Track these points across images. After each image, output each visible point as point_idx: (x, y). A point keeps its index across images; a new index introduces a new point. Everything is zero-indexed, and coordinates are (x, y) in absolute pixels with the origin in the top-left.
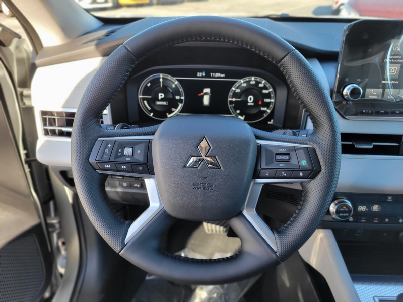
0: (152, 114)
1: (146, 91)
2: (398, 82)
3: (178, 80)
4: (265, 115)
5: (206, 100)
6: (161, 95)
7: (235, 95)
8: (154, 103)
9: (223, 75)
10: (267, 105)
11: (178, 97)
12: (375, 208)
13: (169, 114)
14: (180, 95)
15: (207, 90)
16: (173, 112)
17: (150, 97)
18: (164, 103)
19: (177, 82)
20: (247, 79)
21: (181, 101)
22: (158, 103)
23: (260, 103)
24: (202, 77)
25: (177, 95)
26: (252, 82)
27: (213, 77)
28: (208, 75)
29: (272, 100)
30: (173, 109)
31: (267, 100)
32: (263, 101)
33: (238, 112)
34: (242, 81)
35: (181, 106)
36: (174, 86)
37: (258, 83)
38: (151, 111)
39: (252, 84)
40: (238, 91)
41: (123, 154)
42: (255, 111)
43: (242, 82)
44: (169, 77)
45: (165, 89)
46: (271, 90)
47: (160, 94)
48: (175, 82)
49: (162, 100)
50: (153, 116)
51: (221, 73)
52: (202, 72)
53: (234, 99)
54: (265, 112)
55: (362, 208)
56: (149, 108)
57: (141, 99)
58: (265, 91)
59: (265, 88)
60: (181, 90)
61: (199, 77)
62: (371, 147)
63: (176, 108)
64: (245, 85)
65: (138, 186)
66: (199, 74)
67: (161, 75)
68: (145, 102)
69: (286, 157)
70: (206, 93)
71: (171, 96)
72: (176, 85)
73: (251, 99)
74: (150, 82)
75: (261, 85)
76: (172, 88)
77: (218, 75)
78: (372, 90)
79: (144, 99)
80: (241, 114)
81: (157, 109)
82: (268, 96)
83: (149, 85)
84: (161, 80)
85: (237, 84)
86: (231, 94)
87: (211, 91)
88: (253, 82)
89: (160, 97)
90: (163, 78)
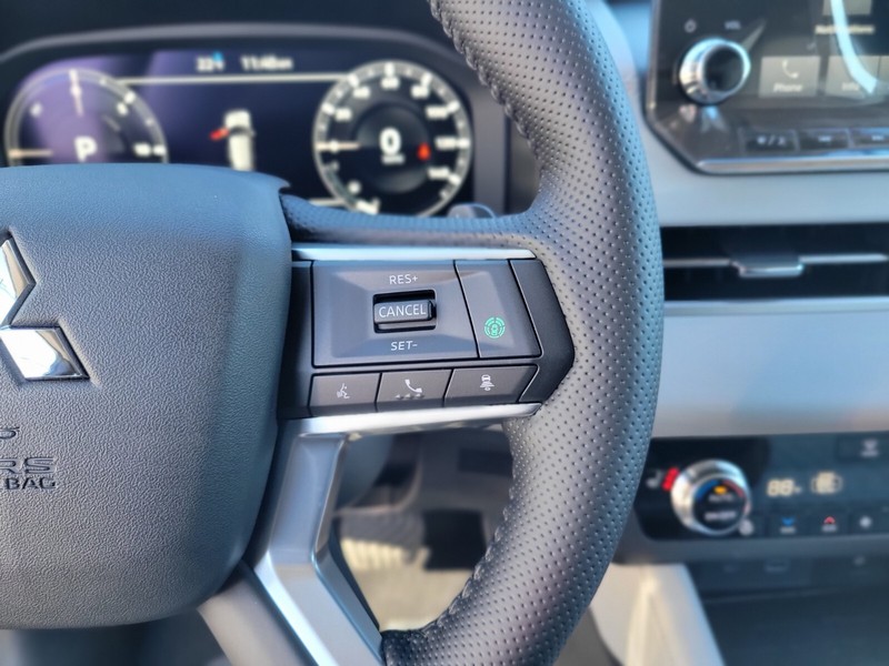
3: (135, 88)
4: (446, 195)
5: (240, 155)
6: (86, 146)
7: (336, 130)
9: (287, 63)
10: (448, 159)
11: (143, 149)
12: (825, 483)
14: (149, 140)
15: (238, 118)
17: (48, 153)
19: (130, 97)
20: (370, 71)
21: (155, 161)
23: (424, 152)
24: (216, 72)
25: (140, 143)
26: (386, 84)
27: (252, 72)
28: (233, 67)
29: (463, 143)
31: (445, 143)
32: (432, 147)
33: (354, 187)
34: (352, 79)
36: (122, 109)
37: (407, 83)
39: (391, 92)
40: (344, 114)
42: (408, 183)
43: (353, 86)
44: (102, 79)
45: (94, 123)
46: (453, 107)
47: (80, 142)
48: (124, 95)
51: (280, 56)
52: (211, 55)
53: (334, 146)
54: (442, 184)
55: (781, 487)
58: (435, 112)
59: (434, 99)
60: (150, 122)
61: (206, 74)
62: (796, 269)
64: (363, 93)
66: (204, 64)
67: (73, 75)
69: (418, 310)
70: (237, 131)
71: (119, 147)
72: (130, 107)
73: (390, 144)
74: (39, 99)
75: (420, 91)
76: (119, 119)
77: (270, 62)
78: (785, 62)
79: (28, 162)
80: (366, 195)
82: (447, 127)
83: (36, 110)
84: (76, 91)
85: (338, 93)
86: (321, 127)
87: (256, 122)
88: (390, 83)
89: (82, 153)
90: (83, 85)
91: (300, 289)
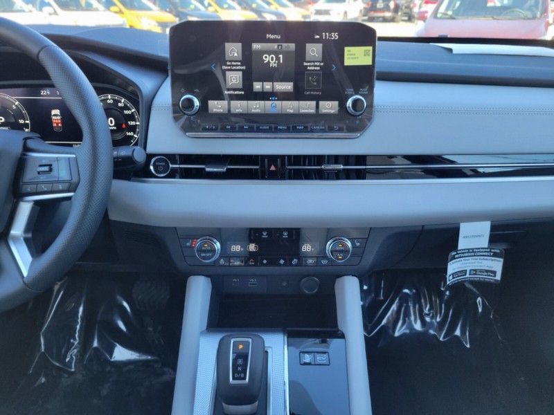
2: (243, 93)
3: (18, 100)
4: (133, 142)
10: (133, 129)
11: (21, 121)
12: (252, 247)
14: (24, 118)
15: (56, 112)
19: (17, 103)
20: (102, 97)
21: (26, 126)
23: (124, 126)
24: (47, 96)
25: (21, 119)
26: (108, 101)
27: (60, 96)
28: (53, 94)
29: (138, 123)
31: (132, 123)
32: (127, 124)
36: (14, 107)
37: (116, 102)
39: (110, 104)
42: (119, 137)
44: (7, 97)
45: (4, 112)
46: (133, 110)
48: (15, 102)
49: (2, 124)
52: (46, 90)
54: (131, 137)
55: (236, 248)
58: (126, 112)
59: (126, 108)
60: (24, 112)
61: (44, 96)
62: (224, 170)
66: (43, 92)
70: (55, 116)
71: (13, 120)
73: (111, 123)
75: (120, 105)
76: (13, 110)
78: (216, 102)
82: (132, 117)
87: (61, 113)
88: (110, 101)
91: (21, 164)
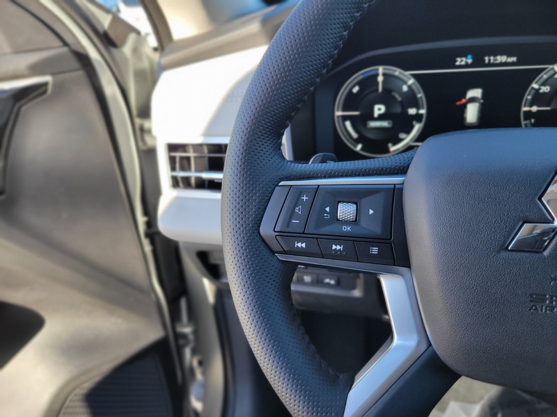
0: (359, 147)
1: (351, 102)
3: (414, 76)
5: (472, 114)
6: (380, 109)
7: (538, 98)
8: (365, 124)
9: (514, 59)
11: (412, 111)
13: (395, 143)
14: (416, 105)
15: (476, 93)
16: (401, 140)
17: (357, 113)
18: (385, 124)
19: (411, 81)
21: (418, 118)
22: (373, 124)
24: (467, 66)
25: (412, 107)
27: (490, 65)
28: (478, 62)
30: (402, 136)
34: (556, 68)
35: (417, 128)
36: (405, 88)
38: (357, 141)
40: (546, 89)
41: (334, 218)
44: (397, 72)
45: (386, 97)
47: (377, 107)
48: (408, 80)
49: (381, 117)
50: (362, 149)
51: (509, 55)
52: (465, 56)
53: (535, 109)
56: (355, 135)
57: (340, 119)
60: (420, 95)
61: (460, 67)
63: (408, 132)
65: (332, 282)
66: (460, 61)
67: (381, 70)
68: (348, 124)
70: (473, 100)
71: (398, 110)
72: (410, 87)
74: (359, 83)
76: (402, 94)
77: (501, 59)
79: (345, 118)
81: (370, 136)
83: (356, 89)
84: (380, 79)
85: (544, 76)
86: (528, 97)
87: (484, 95)
89: (376, 113)
90: (384, 75)
